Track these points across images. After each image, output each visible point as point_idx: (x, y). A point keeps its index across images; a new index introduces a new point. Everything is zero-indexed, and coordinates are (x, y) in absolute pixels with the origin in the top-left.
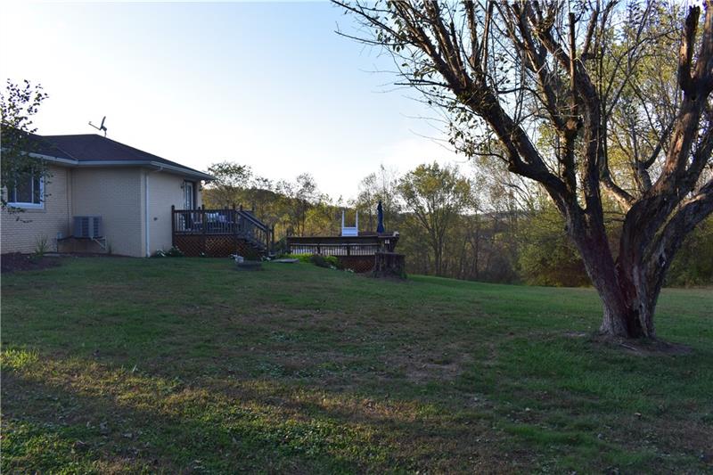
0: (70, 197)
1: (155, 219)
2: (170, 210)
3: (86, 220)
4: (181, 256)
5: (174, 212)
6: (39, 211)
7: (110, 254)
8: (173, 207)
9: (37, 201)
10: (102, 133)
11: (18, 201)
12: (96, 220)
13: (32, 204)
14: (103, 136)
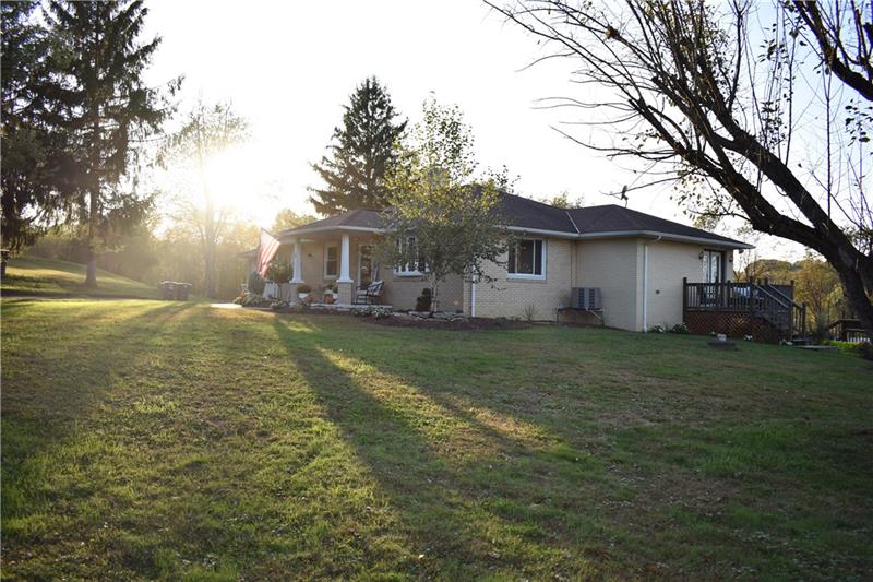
0: (574, 270)
1: (658, 292)
2: (680, 283)
3: (582, 290)
4: (686, 333)
5: (686, 284)
6: (540, 282)
7: (603, 326)
8: (685, 279)
9: (538, 272)
10: (622, 203)
11: (519, 272)
12: (592, 291)
13: (533, 275)
14: (624, 206)
